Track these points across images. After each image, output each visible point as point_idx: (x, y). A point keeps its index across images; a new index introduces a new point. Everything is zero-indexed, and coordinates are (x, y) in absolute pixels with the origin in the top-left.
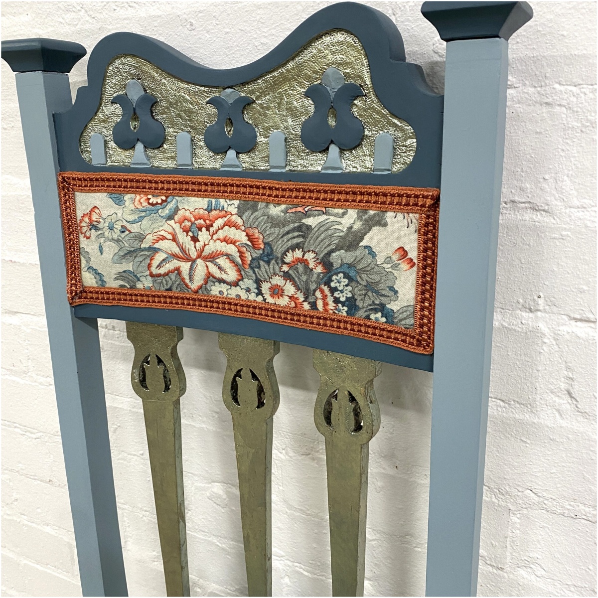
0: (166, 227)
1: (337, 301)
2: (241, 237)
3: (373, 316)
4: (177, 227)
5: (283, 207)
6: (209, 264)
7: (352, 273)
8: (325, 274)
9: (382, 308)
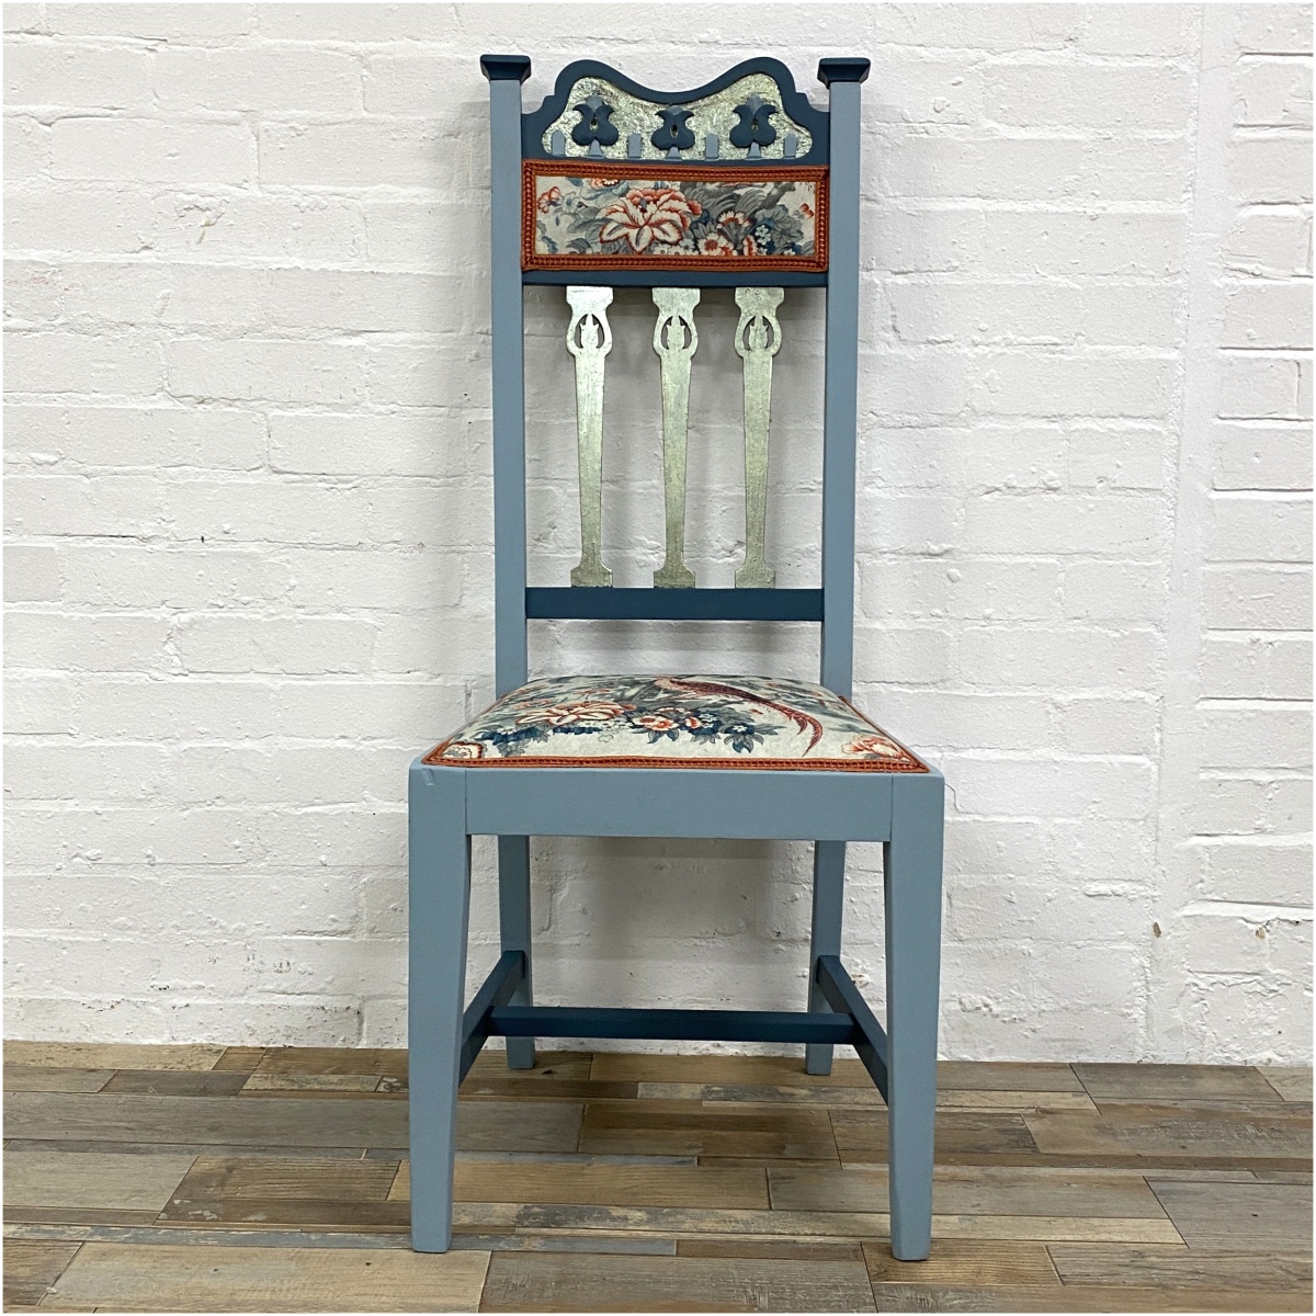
0: (619, 203)
1: (759, 245)
2: (684, 207)
3: (786, 253)
4: (628, 202)
5: (718, 184)
6: (655, 230)
7: (771, 225)
8: (751, 227)
9: (793, 246)
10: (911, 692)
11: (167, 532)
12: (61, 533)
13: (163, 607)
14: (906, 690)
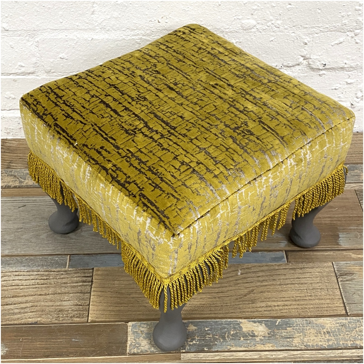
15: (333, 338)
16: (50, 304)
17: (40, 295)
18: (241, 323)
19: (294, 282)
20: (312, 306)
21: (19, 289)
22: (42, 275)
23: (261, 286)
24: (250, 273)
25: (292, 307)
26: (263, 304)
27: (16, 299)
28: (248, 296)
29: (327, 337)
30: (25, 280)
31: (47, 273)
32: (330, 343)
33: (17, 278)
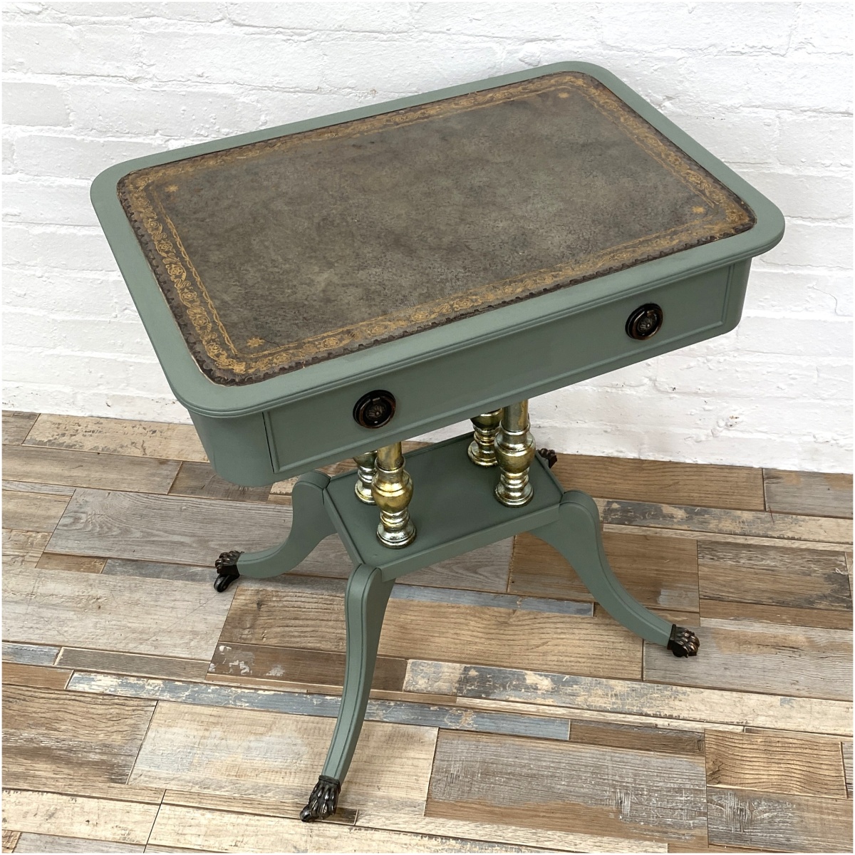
10: (812, 225)
11: (149, 74)
12: (59, 72)
13: (158, 135)
14: (808, 224)
15: (619, 702)
16: (332, 630)
17: (322, 620)
18: (526, 674)
19: (595, 639)
20: (607, 666)
21: (300, 611)
22: (326, 599)
23: (558, 638)
24: (549, 623)
25: (585, 664)
26: (555, 658)
27: (297, 622)
28: (540, 648)
29: (614, 701)
30: (309, 603)
31: (331, 597)
32: (615, 706)
33: (299, 599)
